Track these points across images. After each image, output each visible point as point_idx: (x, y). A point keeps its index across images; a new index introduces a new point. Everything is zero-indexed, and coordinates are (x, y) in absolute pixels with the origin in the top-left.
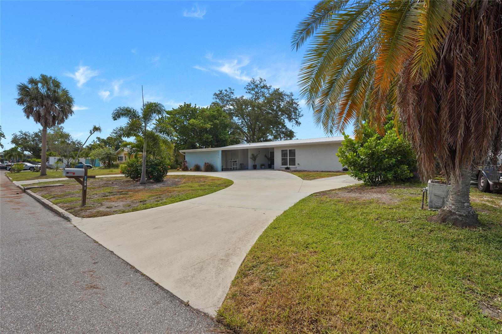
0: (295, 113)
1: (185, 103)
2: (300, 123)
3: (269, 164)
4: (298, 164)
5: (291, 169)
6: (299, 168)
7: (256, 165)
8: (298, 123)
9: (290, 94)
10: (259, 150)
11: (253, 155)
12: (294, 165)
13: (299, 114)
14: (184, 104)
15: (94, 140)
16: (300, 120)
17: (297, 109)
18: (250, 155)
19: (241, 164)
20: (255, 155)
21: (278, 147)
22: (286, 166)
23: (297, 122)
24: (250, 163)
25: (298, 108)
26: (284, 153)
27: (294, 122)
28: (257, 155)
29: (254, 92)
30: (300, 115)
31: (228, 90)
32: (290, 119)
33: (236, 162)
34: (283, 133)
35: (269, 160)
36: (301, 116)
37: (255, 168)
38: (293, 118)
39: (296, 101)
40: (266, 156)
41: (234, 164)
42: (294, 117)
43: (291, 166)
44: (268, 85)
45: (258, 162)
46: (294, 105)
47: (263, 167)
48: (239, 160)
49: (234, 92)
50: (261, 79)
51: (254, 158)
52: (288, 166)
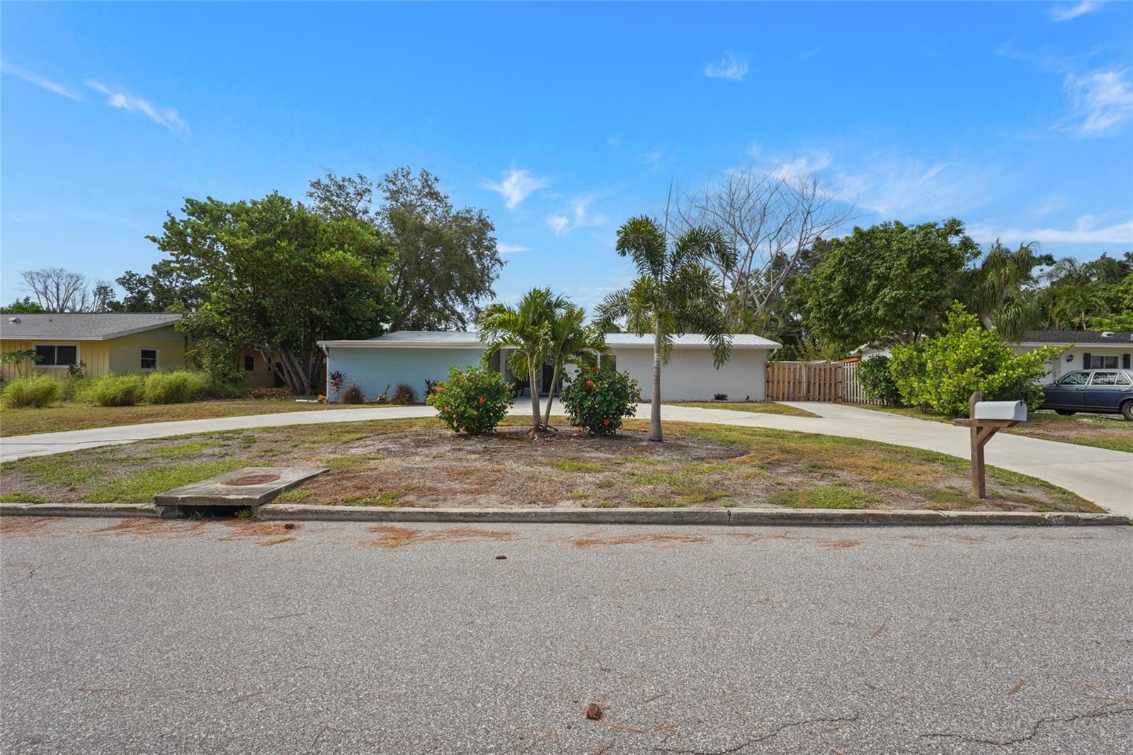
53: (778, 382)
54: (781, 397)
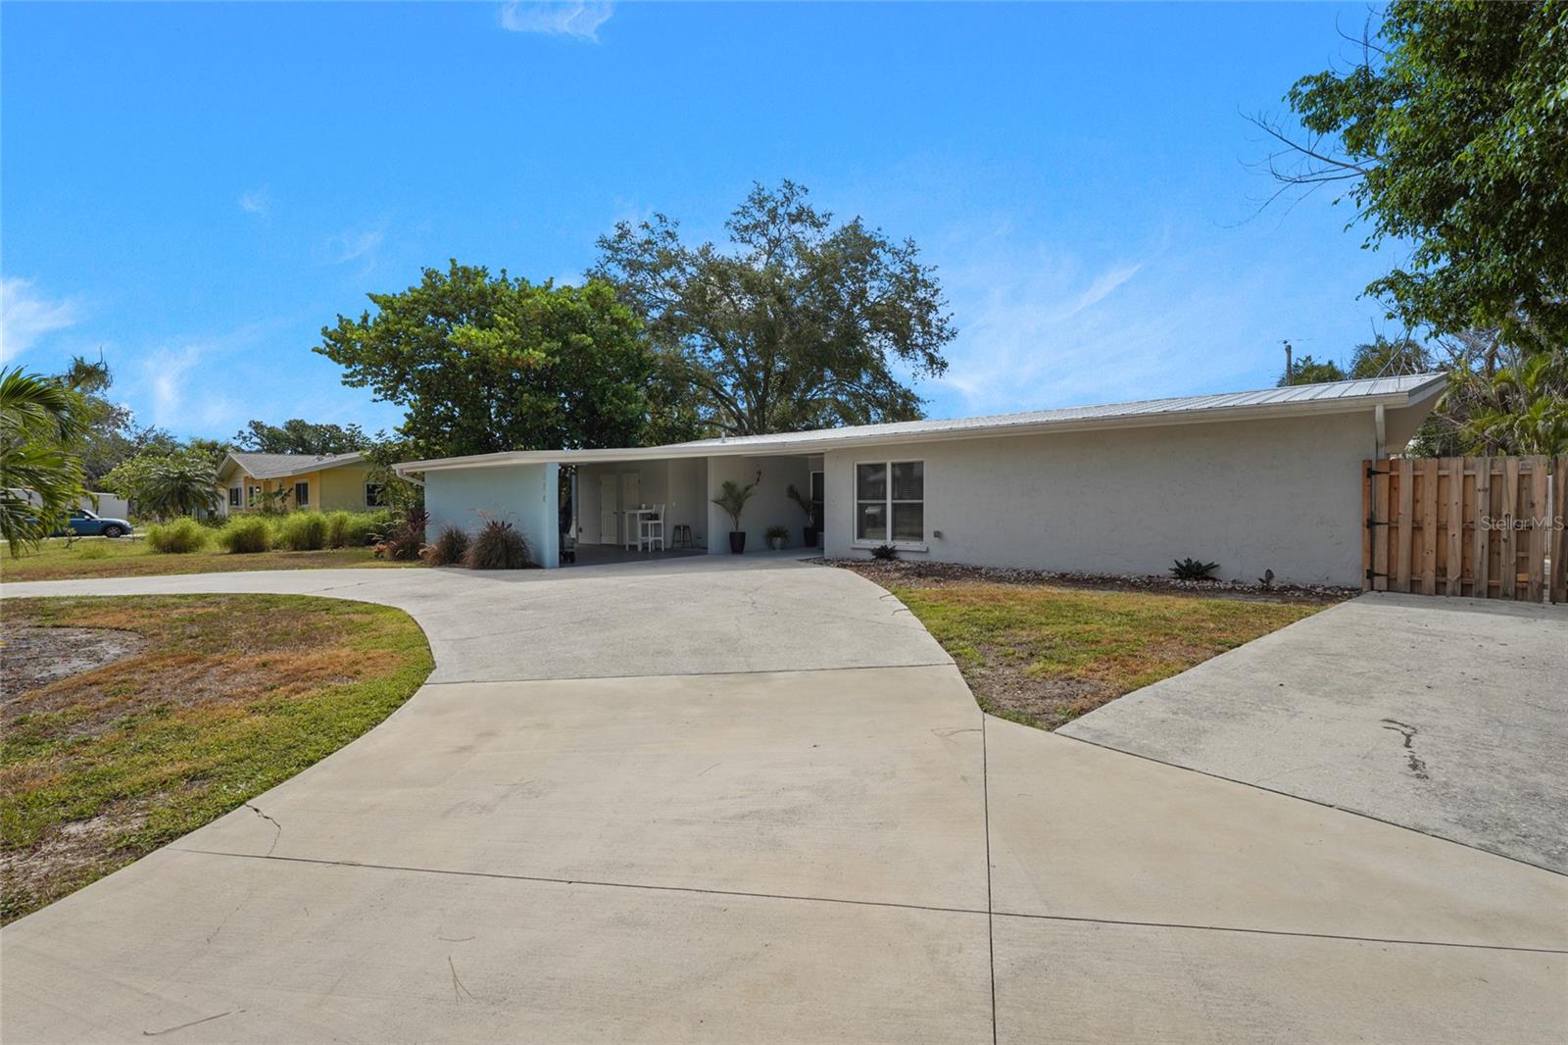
0: (925, 324)
1: (453, 261)
2: (944, 365)
3: (806, 530)
4: (937, 535)
5: (904, 556)
6: (938, 554)
7: (743, 535)
8: (936, 364)
9: (904, 247)
10: (759, 464)
11: (729, 487)
12: (920, 536)
13: (941, 330)
14: (449, 266)
15: (241, 432)
16: (944, 351)
17: (931, 307)
18: (714, 489)
19: (677, 528)
20: (741, 487)
21: (844, 450)
22: (877, 544)
23: (932, 360)
24: (716, 524)
25: (937, 300)
26: (868, 480)
27: (922, 360)
28: (747, 489)
29: (763, 241)
30: (945, 334)
31: (654, 223)
32: (904, 346)
33: (655, 517)
34: (880, 404)
35: (807, 511)
36: (948, 338)
37: (737, 546)
38: (917, 345)
39: (929, 277)
40: (793, 493)
41: (645, 528)
42: (920, 341)
43: (900, 545)
44: (818, 213)
45: (754, 521)
46: (921, 294)
47: (778, 541)
48: (671, 509)
49: (678, 231)
50: (789, 185)
51: (734, 499)
52: (889, 542)
53: (1417, 528)
54: (1429, 577)
